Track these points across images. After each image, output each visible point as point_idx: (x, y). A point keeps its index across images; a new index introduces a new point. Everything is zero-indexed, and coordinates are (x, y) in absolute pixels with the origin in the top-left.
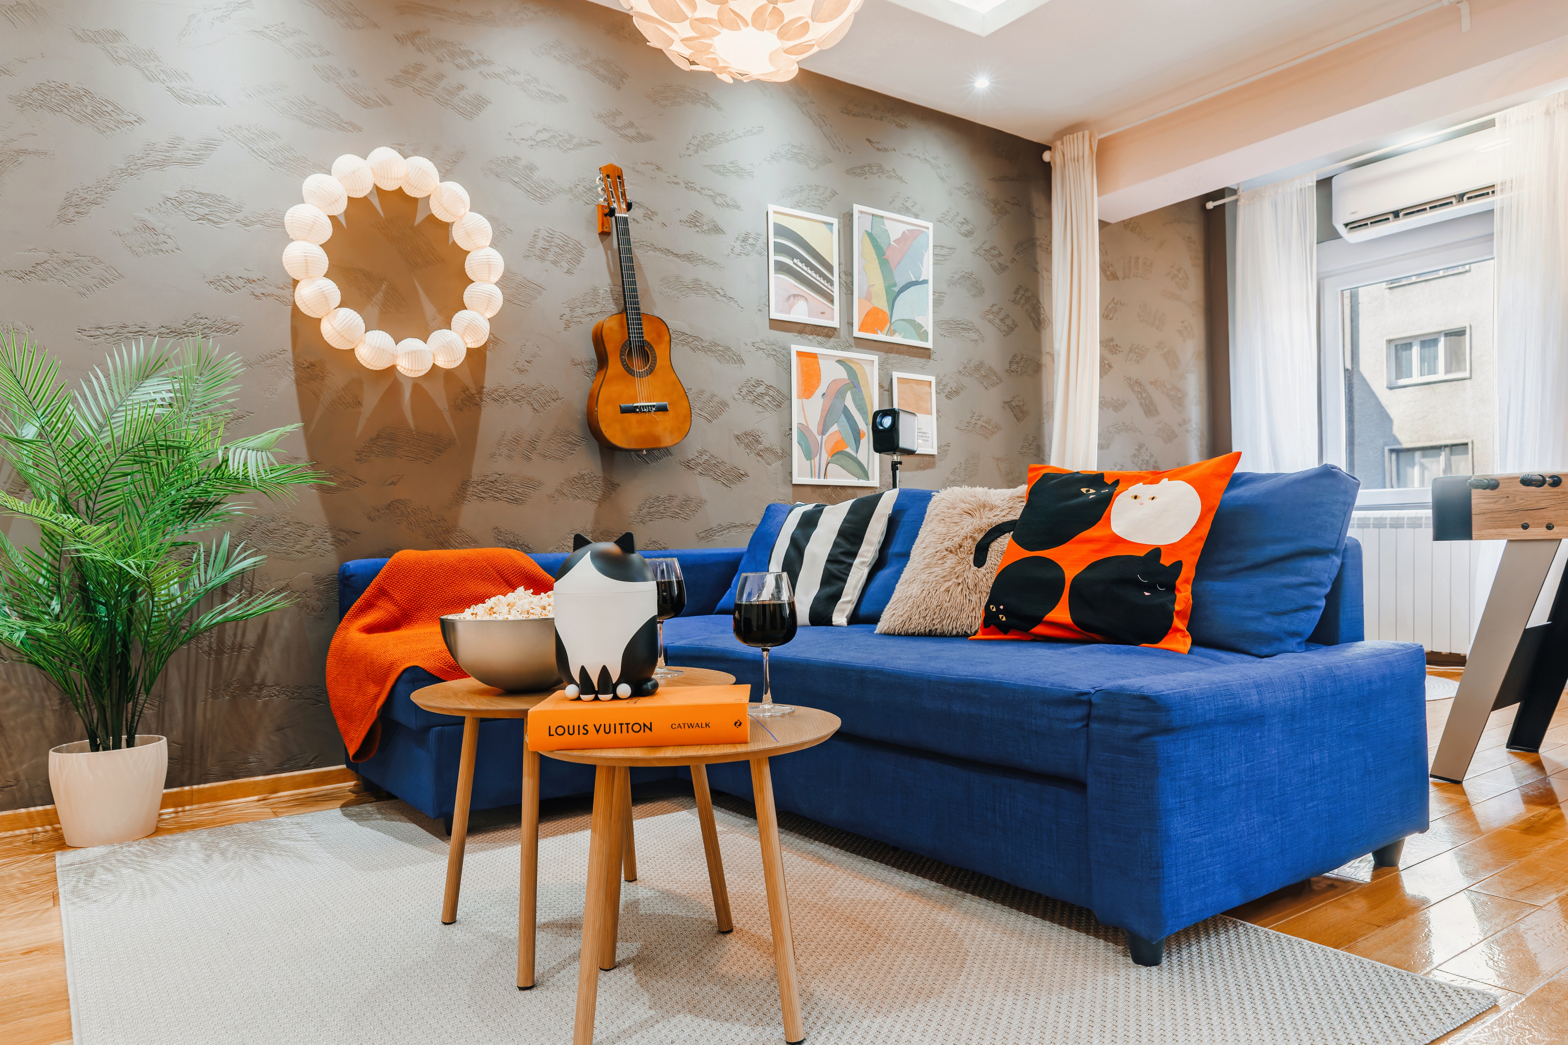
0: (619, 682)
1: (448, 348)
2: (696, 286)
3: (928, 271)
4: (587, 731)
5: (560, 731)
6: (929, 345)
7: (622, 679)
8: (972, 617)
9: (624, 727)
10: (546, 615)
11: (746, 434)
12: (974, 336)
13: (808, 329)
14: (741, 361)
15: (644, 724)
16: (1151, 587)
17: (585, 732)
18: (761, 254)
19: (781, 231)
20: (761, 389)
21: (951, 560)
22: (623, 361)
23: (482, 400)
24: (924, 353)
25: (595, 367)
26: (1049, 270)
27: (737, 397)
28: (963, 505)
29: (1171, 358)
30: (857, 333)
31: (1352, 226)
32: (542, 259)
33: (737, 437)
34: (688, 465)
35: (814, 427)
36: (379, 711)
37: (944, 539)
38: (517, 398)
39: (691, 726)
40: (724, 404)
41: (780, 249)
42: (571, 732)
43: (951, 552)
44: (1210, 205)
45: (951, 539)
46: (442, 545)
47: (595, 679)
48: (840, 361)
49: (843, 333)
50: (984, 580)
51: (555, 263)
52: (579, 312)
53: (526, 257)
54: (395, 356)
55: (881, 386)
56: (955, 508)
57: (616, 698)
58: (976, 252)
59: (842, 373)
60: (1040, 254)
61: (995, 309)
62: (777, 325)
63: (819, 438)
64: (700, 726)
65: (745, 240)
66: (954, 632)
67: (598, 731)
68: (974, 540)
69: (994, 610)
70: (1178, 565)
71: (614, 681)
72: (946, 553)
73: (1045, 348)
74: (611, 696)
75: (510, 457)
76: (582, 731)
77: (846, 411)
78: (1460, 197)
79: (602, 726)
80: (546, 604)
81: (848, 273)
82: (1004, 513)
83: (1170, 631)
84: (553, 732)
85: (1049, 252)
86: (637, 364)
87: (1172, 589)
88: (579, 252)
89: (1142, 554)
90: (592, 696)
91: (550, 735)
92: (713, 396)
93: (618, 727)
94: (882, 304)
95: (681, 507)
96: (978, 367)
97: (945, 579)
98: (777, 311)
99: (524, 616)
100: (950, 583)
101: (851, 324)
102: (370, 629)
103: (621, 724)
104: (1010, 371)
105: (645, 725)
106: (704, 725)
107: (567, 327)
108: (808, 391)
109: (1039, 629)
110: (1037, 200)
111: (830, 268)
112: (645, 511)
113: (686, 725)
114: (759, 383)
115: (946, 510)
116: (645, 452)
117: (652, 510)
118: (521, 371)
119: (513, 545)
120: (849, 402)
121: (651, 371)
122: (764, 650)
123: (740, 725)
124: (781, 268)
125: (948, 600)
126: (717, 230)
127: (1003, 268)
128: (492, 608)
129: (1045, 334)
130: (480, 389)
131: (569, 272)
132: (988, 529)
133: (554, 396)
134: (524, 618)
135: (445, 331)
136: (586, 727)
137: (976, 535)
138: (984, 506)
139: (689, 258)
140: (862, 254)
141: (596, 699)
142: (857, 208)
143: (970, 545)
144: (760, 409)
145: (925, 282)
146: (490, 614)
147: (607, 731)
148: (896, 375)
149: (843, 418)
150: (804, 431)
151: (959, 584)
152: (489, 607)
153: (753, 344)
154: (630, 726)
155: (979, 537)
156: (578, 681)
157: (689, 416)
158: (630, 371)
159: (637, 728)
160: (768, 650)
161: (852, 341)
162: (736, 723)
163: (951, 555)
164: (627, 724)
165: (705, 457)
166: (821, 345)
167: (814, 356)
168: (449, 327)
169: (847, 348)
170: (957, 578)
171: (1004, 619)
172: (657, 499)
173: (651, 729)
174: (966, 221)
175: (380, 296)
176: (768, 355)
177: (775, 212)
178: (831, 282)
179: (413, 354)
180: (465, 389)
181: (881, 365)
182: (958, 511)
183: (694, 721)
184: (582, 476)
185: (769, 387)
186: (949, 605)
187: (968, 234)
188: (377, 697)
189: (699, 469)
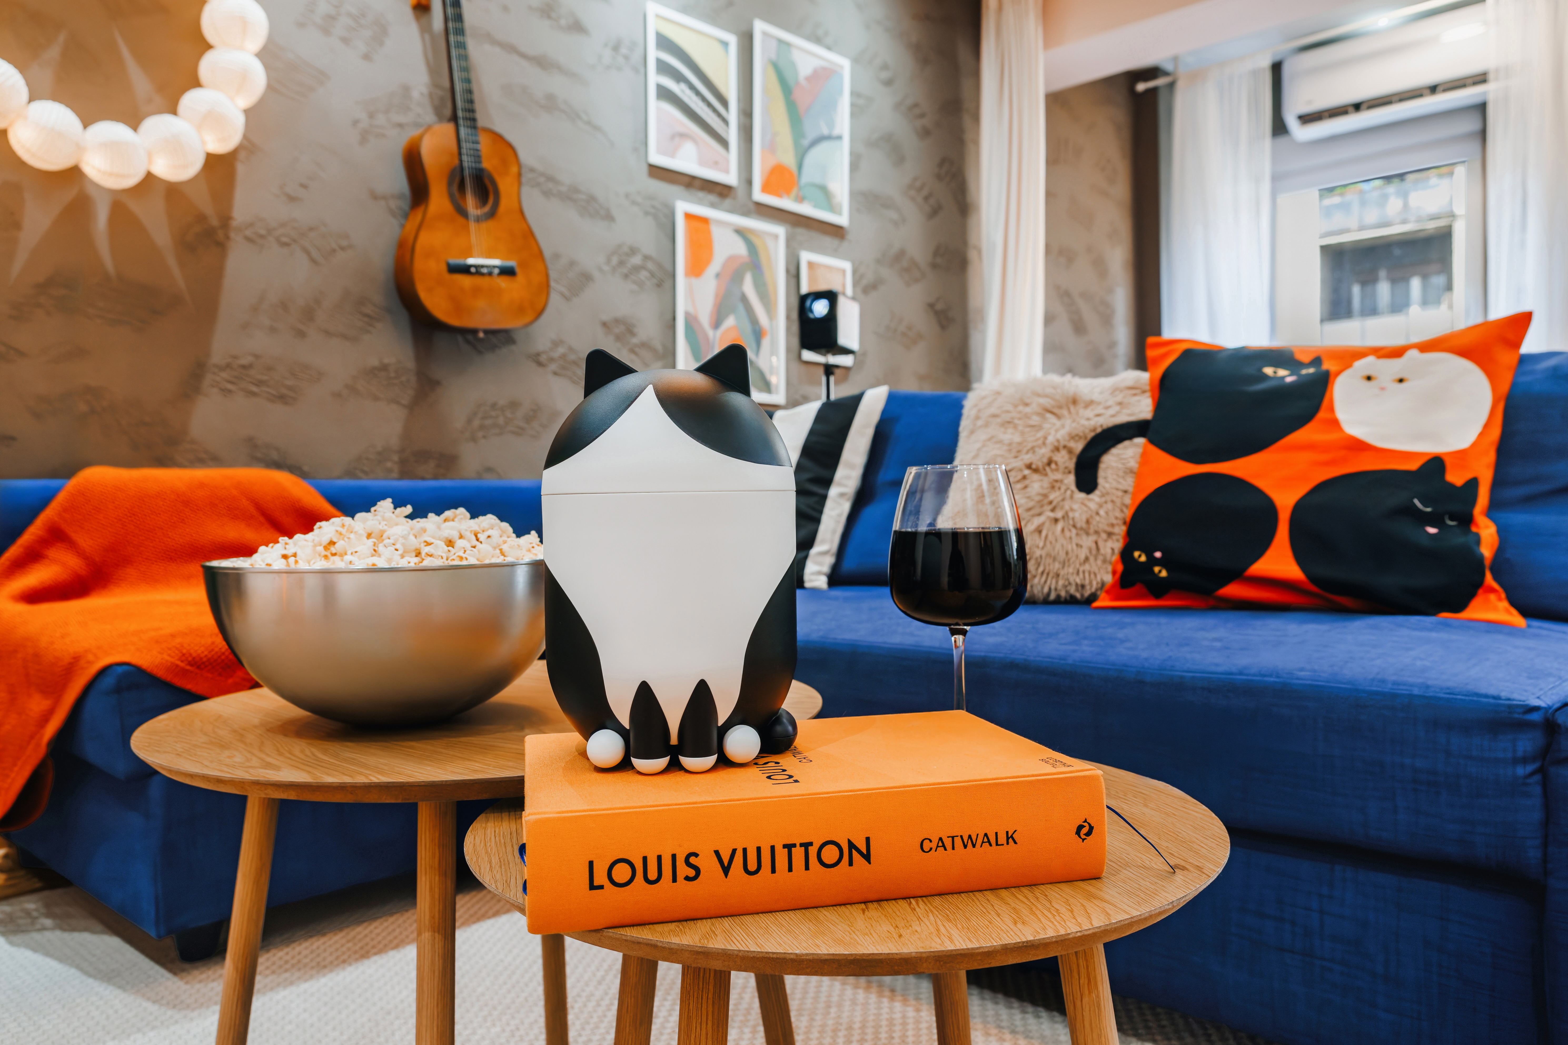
0: (730, 724)
1: (174, 145)
2: (550, 104)
3: (843, 123)
4: (698, 871)
5: (622, 873)
6: (842, 220)
7: (739, 717)
8: (1084, 572)
9: (798, 853)
10: (461, 558)
11: (617, 321)
12: (894, 215)
13: (697, 183)
14: (609, 217)
15: (850, 842)
16: (1434, 519)
17: (691, 873)
18: (636, 70)
19: (664, 43)
20: (636, 260)
21: (1037, 485)
22: (451, 196)
23: (227, 237)
24: (836, 231)
25: (405, 205)
26: (977, 142)
27: (606, 268)
28: (1042, 401)
29: (1100, 266)
30: (759, 196)
31: (1306, 119)
32: (326, 31)
33: (604, 324)
34: (537, 360)
35: (705, 318)
36: (50, 743)
37: (1019, 451)
38: (284, 239)
39: (969, 842)
40: (586, 278)
41: (663, 68)
42: (653, 875)
43: (1036, 471)
44: (1141, 87)
45: (1032, 450)
46: (161, 462)
47: (674, 717)
48: (740, 232)
49: (741, 193)
50: (1102, 512)
51: (345, 41)
52: (381, 119)
53: (301, 25)
54: (80, 148)
55: (788, 271)
56: (1027, 405)
57: (724, 762)
58: (897, 106)
59: (741, 249)
60: (967, 121)
61: (918, 184)
62: (658, 172)
63: (710, 333)
64: (993, 840)
65: (616, 48)
66: (1053, 596)
67: (726, 870)
68: (1070, 451)
69: (1143, 558)
70: (1473, 484)
71: (721, 722)
72: (1027, 472)
73: (972, 240)
74: (712, 760)
75: (273, 330)
76: (683, 870)
77: (744, 299)
78: (1433, 89)
79: (739, 856)
80: (454, 534)
81: (747, 113)
82: (1111, 411)
83: (1480, 591)
84: (601, 878)
85: (976, 118)
86: (471, 203)
87: (1466, 520)
88: (381, 31)
89: (1413, 466)
90: (662, 762)
91: (592, 887)
92: (572, 264)
93: (782, 856)
94: (788, 159)
95: (529, 419)
96: (900, 255)
97: (1032, 512)
98: (661, 151)
99: (411, 562)
100: (1042, 519)
101: (749, 182)
102: (33, 597)
103: (789, 847)
104: (934, 266)
105: (851, 845)
106: (1002, 839)
107: (364, 139)
108: (696, 268)
109: (1232, 590)
110: (963, 53)
111: (724, 103)
112: (476, 423)
113: (958, 841)
114: (633, 251)
115: (1010, 408)
116: (481, 335)
117: (488, 422)
118: (292, 199)
119: (278, 465)
120: (748, 287)
121: (492, 214)
122: (954, 632)
123: (1089, 834)
124: (664, 94)
125: (1041, 544)
126: (577, 27)
127: (925, 133)
128: (332, 543)
129: (972, 221)
130: (226, 220)
131: (367, 57)
132: (1091, 435)
133: (344, 243)
134: (412, 565)
135: (168, 118)
136: (692, 860)
137: (1072, 444)
138: (1075, 401)
139: (542, 63)
140: (765, 90)
141: (675, 766)
142: (760, 27)
143: (1067, 461)
144: (635, 287)
145: (839, 138)
146: (326, 557)
147: (752, 866)
148: (806, 257)
149: (741, 308)
150: (691, 322)
151: (1056, 520)
152: (325, 540)
153: (627, 196)
154: (813, 851)
155: (1079, 447)
156: (625, 722)
157: (545, 287)
158: (462, 212)
159: (831, 854)
160: (964, 633)
161: (752, 206)
162: (1080, 827)
163: (1036, 477)
164: (806, 846)
165: (561, 350)
166: (713, 205)
167: (705, 221)
168: (174, 112)
169: (746, 213)
170: (1053, 510)
171: (1164, 574)
172: (494, 406)
173: (867, 857)
174: (885, 67)
175: (54, 52)
176: (647, 213)
177: (658, 16)
178: (725, 122)
179: (112, 147)
180: (201, 218)
181: (790, 241)
182: (1034, 407)
183: (977, 829)
184: (384, 368)
185: (646, 258)
186: (1043, 553)
187: (888, 83)
188: (45, 718)
189: (553, 367)
